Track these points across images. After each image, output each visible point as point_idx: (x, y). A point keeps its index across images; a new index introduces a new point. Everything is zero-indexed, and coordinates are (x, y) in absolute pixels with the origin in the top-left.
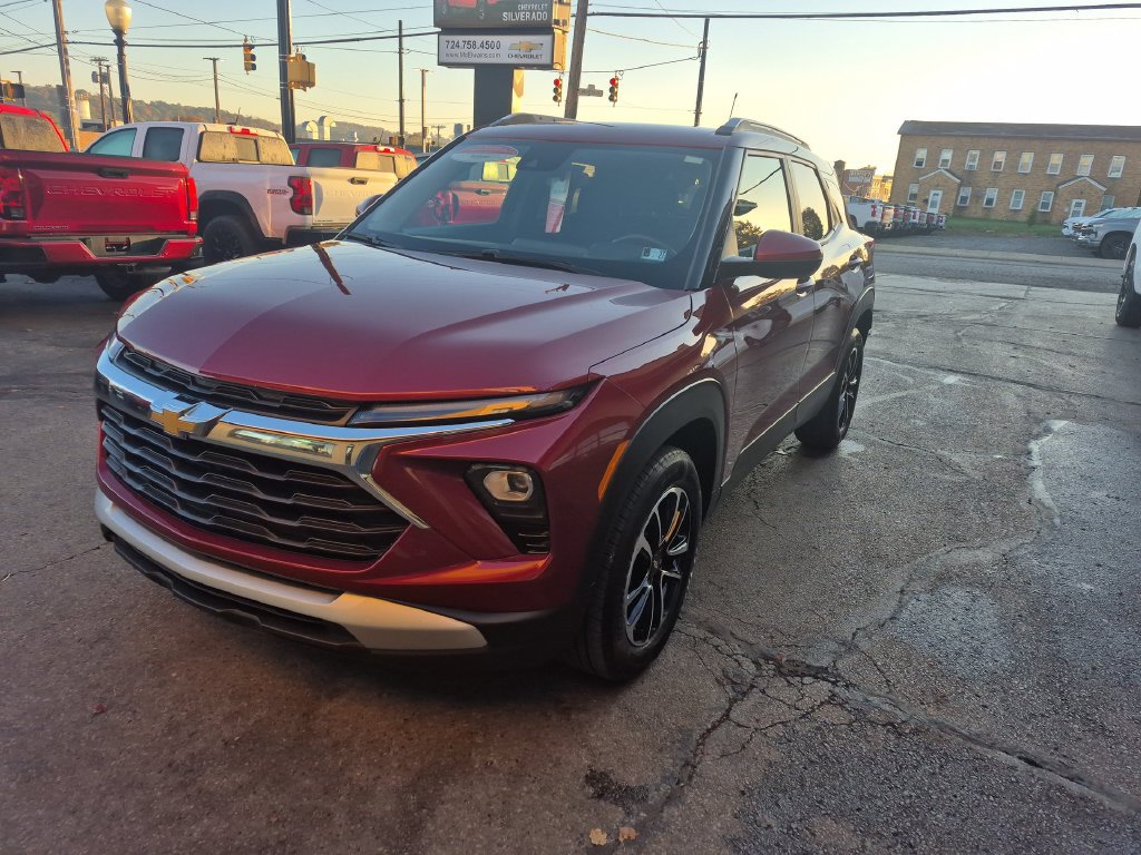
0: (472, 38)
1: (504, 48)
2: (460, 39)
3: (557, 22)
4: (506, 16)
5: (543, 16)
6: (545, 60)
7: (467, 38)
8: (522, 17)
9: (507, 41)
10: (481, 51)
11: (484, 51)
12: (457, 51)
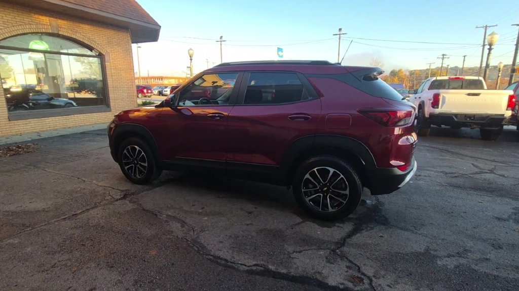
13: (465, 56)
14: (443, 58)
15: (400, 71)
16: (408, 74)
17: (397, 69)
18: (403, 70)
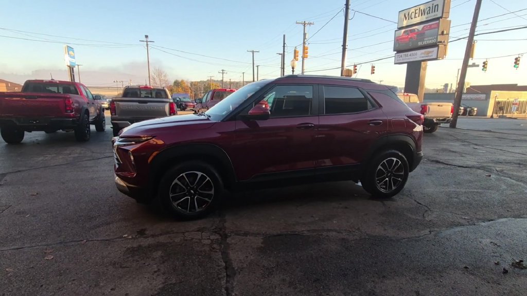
0: (407, 53)
1: (418, 55)
2: (403, 54)
3: (441, 42)
4: (420, 44)
5: (434, 41)
6: (434, 57)
7: (404, 53)
8: (425, 43)
9: (419, 52)
10: (410, 57)
11: (411, 57)
12: (401, 58)
13: (243, 73)
14: (223, 73)
15: (182, 81)
16: (189, 85)
17: (180, 80)
18: (185, 80)
